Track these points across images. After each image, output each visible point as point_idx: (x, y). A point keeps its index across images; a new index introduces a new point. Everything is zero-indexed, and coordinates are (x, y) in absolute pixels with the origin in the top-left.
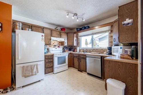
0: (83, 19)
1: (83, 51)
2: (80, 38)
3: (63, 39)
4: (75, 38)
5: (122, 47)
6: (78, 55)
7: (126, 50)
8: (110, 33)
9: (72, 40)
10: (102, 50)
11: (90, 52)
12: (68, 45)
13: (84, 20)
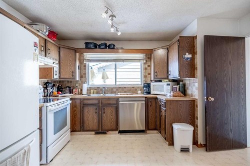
0: (117, 31)
1: (95, 91)
2: (87, 63)
3: (52, 61)
4: (77, 64)
5: (170, 83)
6: (96, 102)
7: (174, 86)
8: (144, 63)
9: (70, 66)
10: (133, 87)
11: (112, 93)
12: (59, 77)
13: (119, 34)
